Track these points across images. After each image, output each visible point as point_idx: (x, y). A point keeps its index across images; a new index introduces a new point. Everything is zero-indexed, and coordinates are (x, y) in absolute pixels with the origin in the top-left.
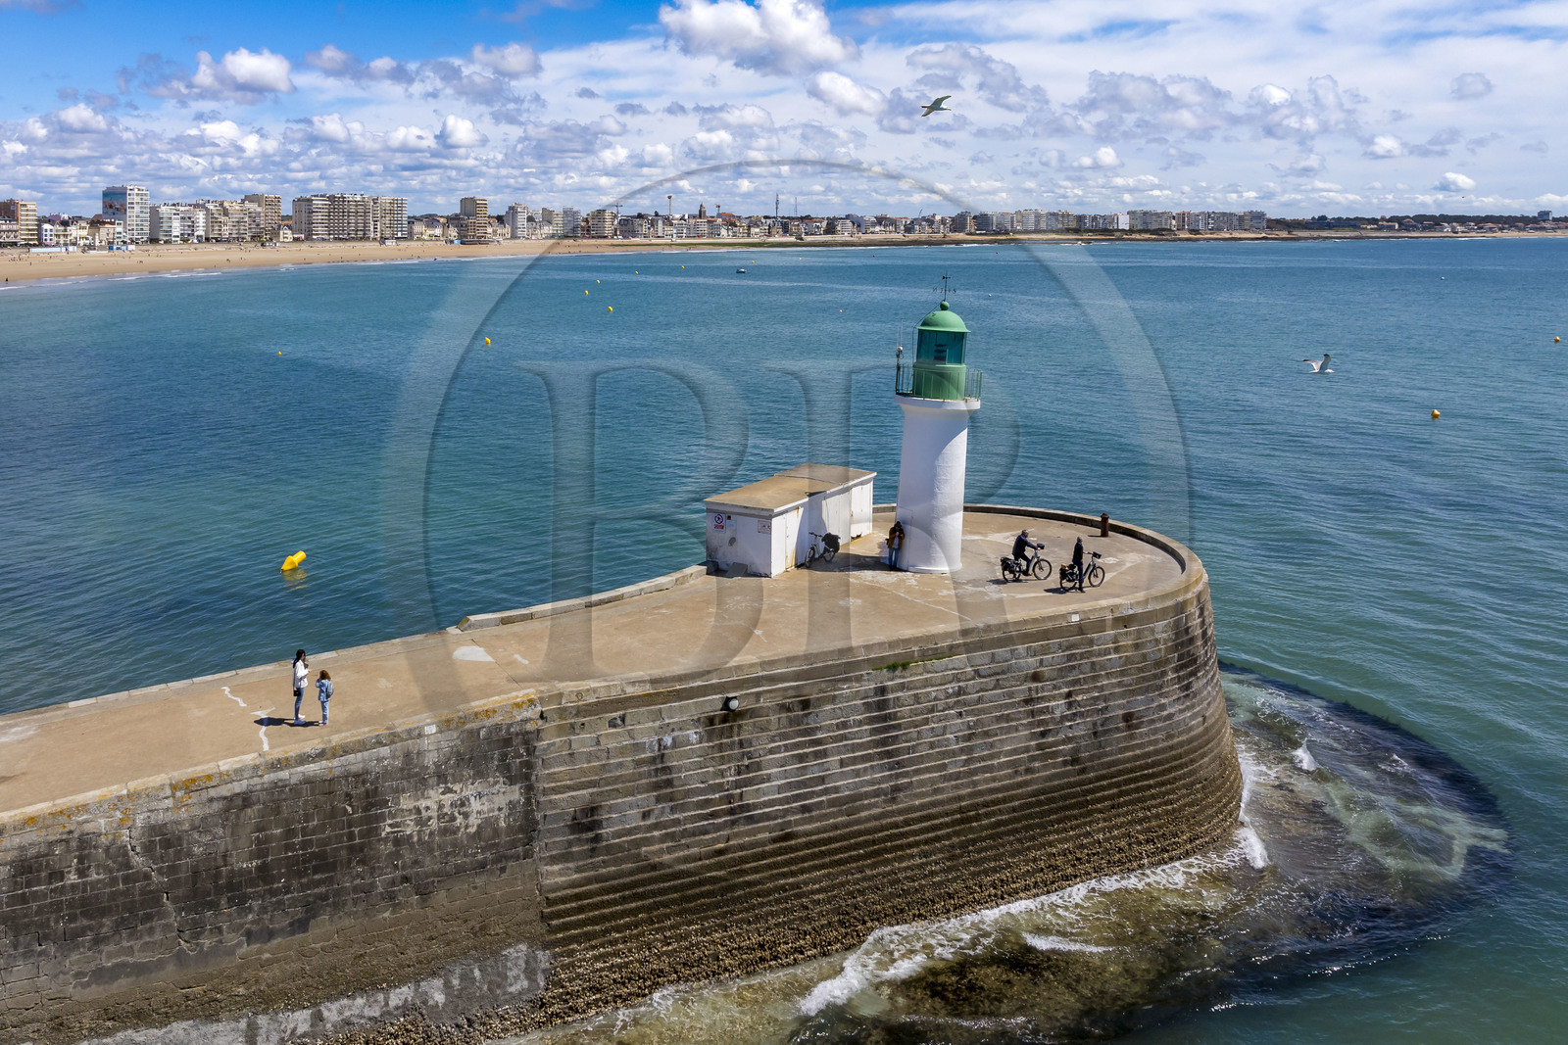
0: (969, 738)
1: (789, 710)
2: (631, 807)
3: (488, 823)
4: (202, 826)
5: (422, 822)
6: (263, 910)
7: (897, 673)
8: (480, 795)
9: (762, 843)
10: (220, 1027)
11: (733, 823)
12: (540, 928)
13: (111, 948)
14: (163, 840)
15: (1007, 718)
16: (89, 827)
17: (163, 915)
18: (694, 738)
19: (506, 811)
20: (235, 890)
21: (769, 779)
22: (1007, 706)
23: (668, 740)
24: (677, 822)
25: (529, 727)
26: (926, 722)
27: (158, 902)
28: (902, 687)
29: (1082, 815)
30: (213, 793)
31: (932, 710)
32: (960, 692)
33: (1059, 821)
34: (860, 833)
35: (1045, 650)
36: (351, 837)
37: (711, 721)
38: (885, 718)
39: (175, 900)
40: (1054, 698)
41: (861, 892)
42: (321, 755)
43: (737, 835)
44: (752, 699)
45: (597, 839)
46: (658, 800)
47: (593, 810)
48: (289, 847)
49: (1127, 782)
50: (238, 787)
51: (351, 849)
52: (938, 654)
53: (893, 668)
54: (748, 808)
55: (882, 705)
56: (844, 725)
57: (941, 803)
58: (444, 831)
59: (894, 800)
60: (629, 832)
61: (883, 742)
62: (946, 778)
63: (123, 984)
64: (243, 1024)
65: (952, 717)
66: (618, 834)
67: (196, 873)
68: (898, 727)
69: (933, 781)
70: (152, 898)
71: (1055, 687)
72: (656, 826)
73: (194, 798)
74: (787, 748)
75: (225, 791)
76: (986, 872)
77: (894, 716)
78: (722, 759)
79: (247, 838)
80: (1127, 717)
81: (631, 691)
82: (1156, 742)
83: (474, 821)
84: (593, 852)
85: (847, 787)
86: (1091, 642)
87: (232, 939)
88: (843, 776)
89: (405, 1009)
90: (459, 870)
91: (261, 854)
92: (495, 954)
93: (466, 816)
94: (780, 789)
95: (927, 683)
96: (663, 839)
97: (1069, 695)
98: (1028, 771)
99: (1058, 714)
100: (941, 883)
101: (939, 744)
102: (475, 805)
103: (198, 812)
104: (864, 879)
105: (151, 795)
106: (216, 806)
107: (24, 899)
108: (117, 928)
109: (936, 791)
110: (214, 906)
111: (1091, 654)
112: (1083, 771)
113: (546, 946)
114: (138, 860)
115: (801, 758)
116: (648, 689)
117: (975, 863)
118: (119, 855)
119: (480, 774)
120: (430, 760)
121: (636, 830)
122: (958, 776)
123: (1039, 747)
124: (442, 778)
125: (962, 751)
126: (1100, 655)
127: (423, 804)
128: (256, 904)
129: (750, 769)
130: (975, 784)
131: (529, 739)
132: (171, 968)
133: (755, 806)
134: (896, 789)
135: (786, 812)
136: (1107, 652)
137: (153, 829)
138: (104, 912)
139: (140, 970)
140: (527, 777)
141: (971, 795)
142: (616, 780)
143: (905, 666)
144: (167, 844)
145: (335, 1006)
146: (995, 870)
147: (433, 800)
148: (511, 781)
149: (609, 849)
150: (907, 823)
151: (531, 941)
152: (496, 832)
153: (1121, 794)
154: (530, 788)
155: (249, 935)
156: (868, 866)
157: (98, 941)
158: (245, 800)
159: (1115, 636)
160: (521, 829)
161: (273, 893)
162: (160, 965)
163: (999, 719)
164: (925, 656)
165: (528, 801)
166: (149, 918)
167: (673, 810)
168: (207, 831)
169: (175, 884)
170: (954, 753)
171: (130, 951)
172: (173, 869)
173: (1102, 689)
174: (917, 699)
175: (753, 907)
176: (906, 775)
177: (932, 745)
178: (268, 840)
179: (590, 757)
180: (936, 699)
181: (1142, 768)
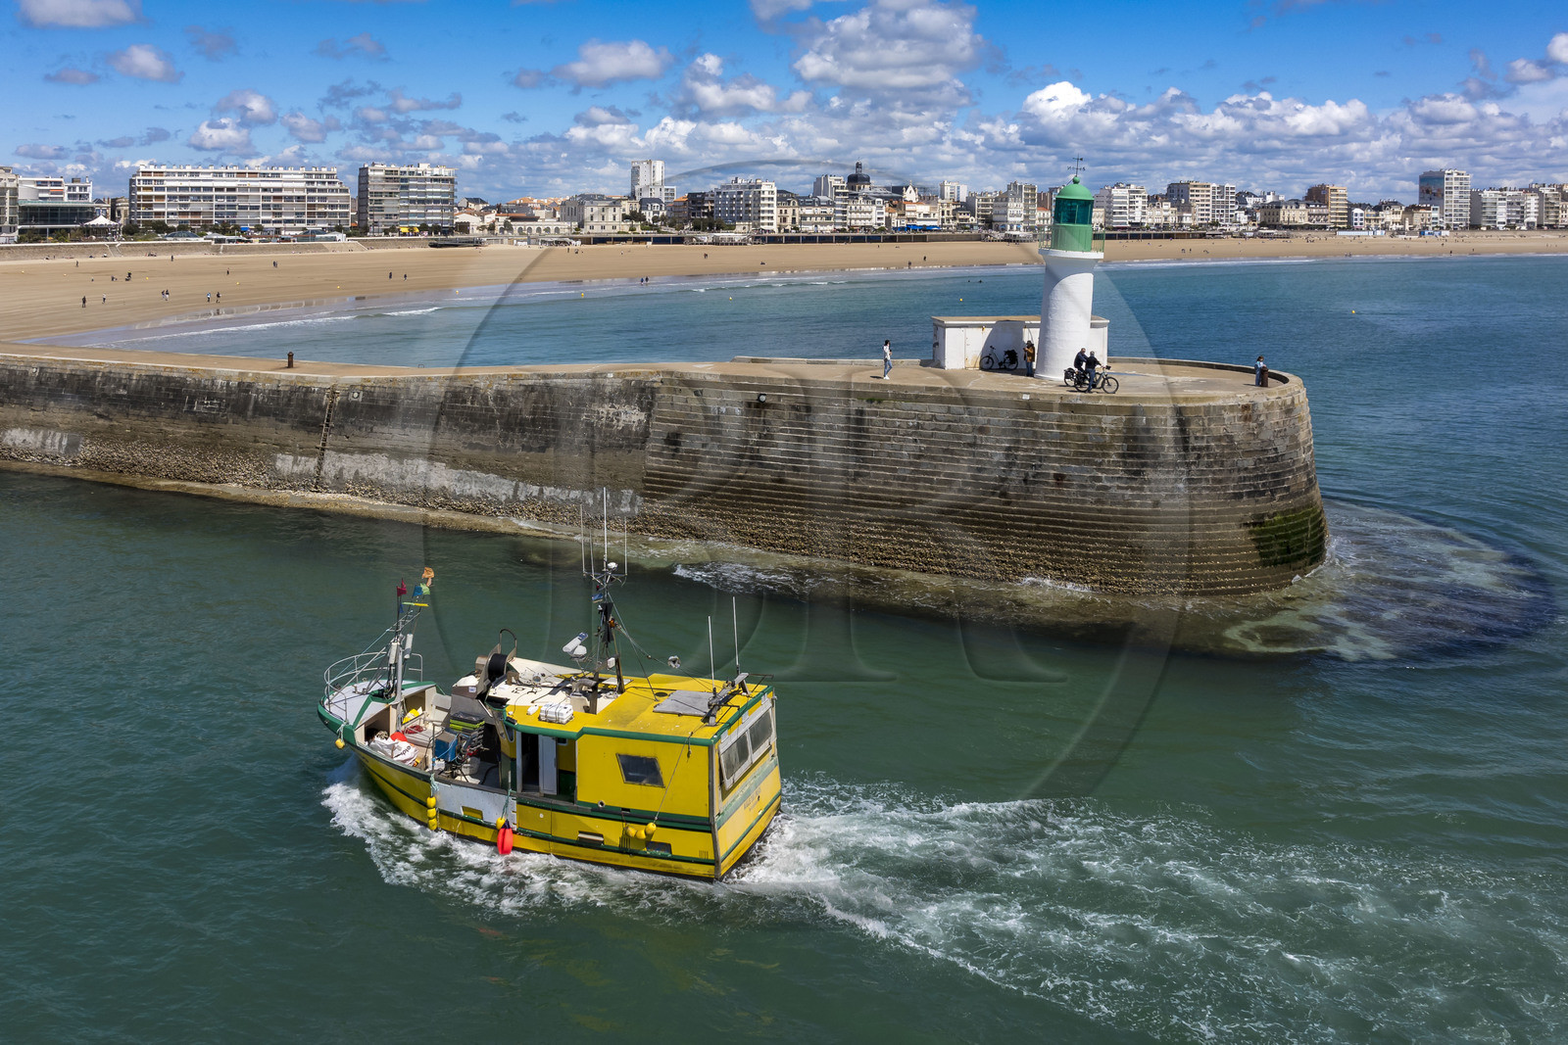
0: (919, 457)
1: (797, 410)
2: (697, 439)
3: (627, 427)
4: (515, 395)
5: (600, 419)
6: (530, 438)
7: (874, 404)
8: (626, 413)
9: (766, 480)
10: (506, 481)
11: (751, 464)
12: (640, 485)
13: (475, 436)
14: (501, 397)
15: (952, 452)
16: (478, 385)
17: (495, 428)
18: (738, 412)
19: (636, 424)
20: (522, 425)
21: (777, 445)
22: (954, 444)
23: (723, 409)
24: (720, 454)
25: (655, 385)
26: (889, 439)
27: (494, 423)
28: (876, 414)
29: (998, 532)
30: (521, 382)
31: (895, 433)
32: (918, 426)
33: (978, 530)
34: (827, 493)
35: (994, 414)
36: (569, 416)
37: (749, 404)
38: (860, 430)
39: (500, 423)
40: (995, 448)
41: (821, 527)
42: (564, 376)
43: (751, 471)
44: (776, 399)
45: (677, 450)
46: (712, 439)
47: (678, 435)
48: (545, 414)
49: (1045, 522)
50: (531, 382)
51: (568, 422)
52: (906, 398)
53: (871, 401)
54: (761, 458)
55: (859, 421)
56: (831, 427)
57: (888, 492)
58: (608, 425)
59: (854, 480)
60: (694, 452)
61: (856, 444)
62: (895, 478)
63: (477, 452)
64: (514, 483)
65: (909, 441)
66: (687, 451)
67: (509, 414)
68: (868, 437)
69: (885, 477)
70: (493, 420)
71: (997, 441)
72: (708, 453)
73: (515, 383)
74: (791, 431)
75: (526, 382)
76: (911, 544)
77: (867, 431)
78: (752, 428)
79: (529, 407)
80: (1059, 477)
81: (708, 378)
82: (1084, 502)
83: (621, 424)
84: (673, 457)
85: (825, 463)
86: (1037, 417)
87: (517, 446)
88: (823, 457)
89: (576, 501)
90: (611, 446)
91: (534, 413)
92: (618, 490)
93: (618, 421)
94: (783, 453)
95: (894, 415)
96: (711, 461)
97: (1009, 449)
98: (960, 490)
99: (996, 459)
100: (876, 540)
101: (895, 455)
102: (623, 417)
103: (515, 389)
104: (824, 520)
105: (500, 377)
106: (522, 388)
107: (453, 407)
108: (480, 428)
109: (885, 484)
110: (513, 430)
111: (1035, 425)
112: (1008, 504)
113: (642, 495)
114: (491, 403)
115: (800, 439)
116: (718, 380)
117: (904, 536)
118: (485, 398)
119: (628, 403)
120: (608, 390)
121: (698, 452)
122: (904, 479)
123: (973, 477)
124: (611, 400)
125: (911, 464)
126: (1043, 427)
127: (601, 410)
128: (528, 434)
129: (766, 438)
130: (917, 487)
131: (653, 391)
132: (494, 451)
133: (766, 459)
134: (857, 474)
135: (783, 467)
136: (1050, 426)
137: (499, 392)
138: (476, 421)
139: (484, 448)
140: (649, 410)
141: (911, 493)
142: (692, 423)
143: (880, 402)
144: (502, 399)
145: (549, 489)
146: (917, 545)
147: (605, 409)
148: (642, 410)
149: (681, 457)
150: (860, 496)
151: (636, 490)
152: (630, 432)
153: (1037, 529)
154: (649, 416)
155: (523, 446)
156: (828, 514)
157: (473, 432)
158: (531, 388)
159: (1060, 416)
160: (642, 435)
161: (535, 432)
162: (490, 448)
163: (946, 451)
164: (896, 397)
165: (648, 422)
166: (490, 428)
167: (719, 447)
168: (516, 398)
169: (501, 417)
170: (905, 464)
171: (482, 439)
172: (502, 411)
173: (1040, 451)
174: (885, 423)
175: (753, 513)
176: (867, 468)
177: (889, 455)
178: (537, 408)
179: (682, 408)
180: (899, 426)
181: (1063, 516)
